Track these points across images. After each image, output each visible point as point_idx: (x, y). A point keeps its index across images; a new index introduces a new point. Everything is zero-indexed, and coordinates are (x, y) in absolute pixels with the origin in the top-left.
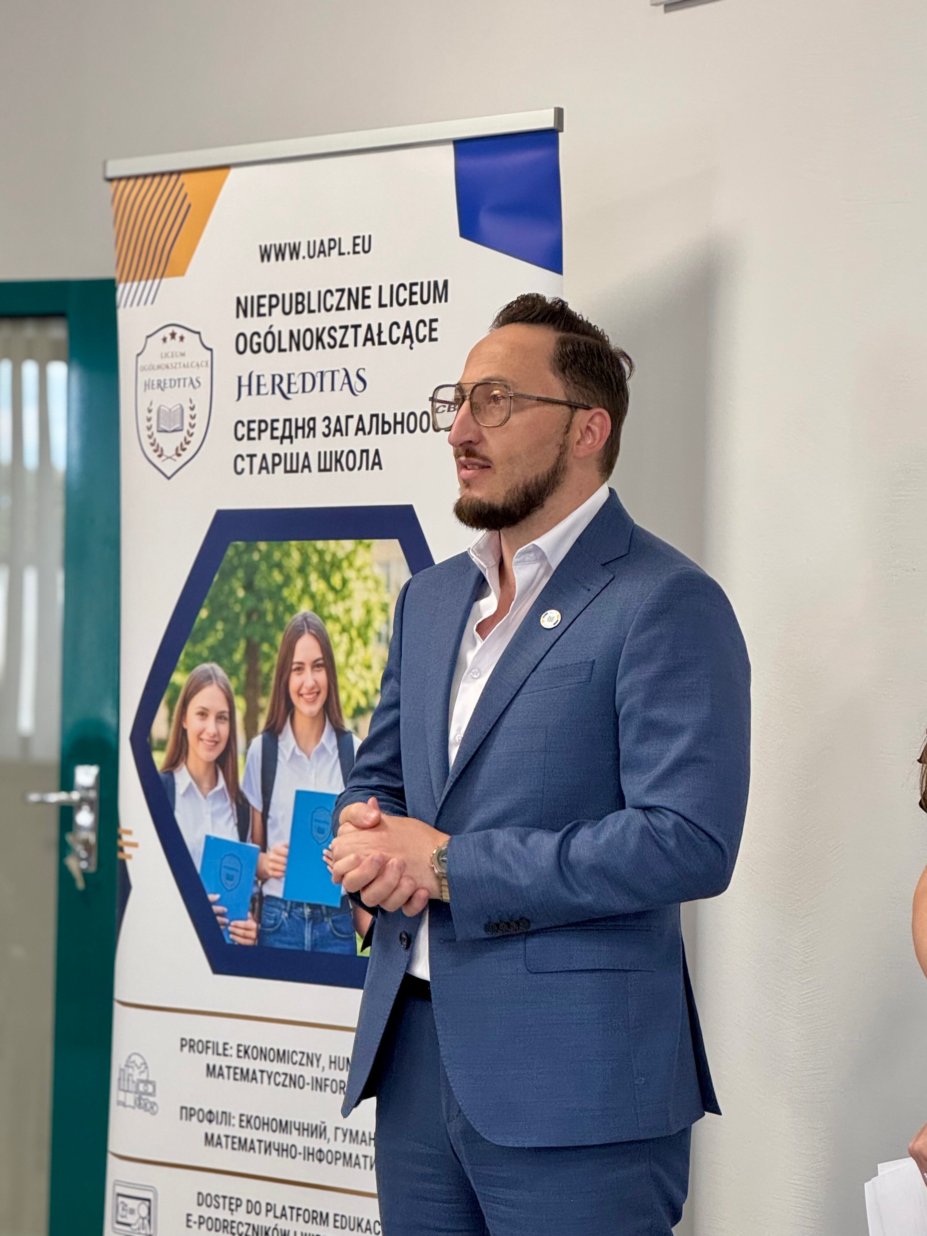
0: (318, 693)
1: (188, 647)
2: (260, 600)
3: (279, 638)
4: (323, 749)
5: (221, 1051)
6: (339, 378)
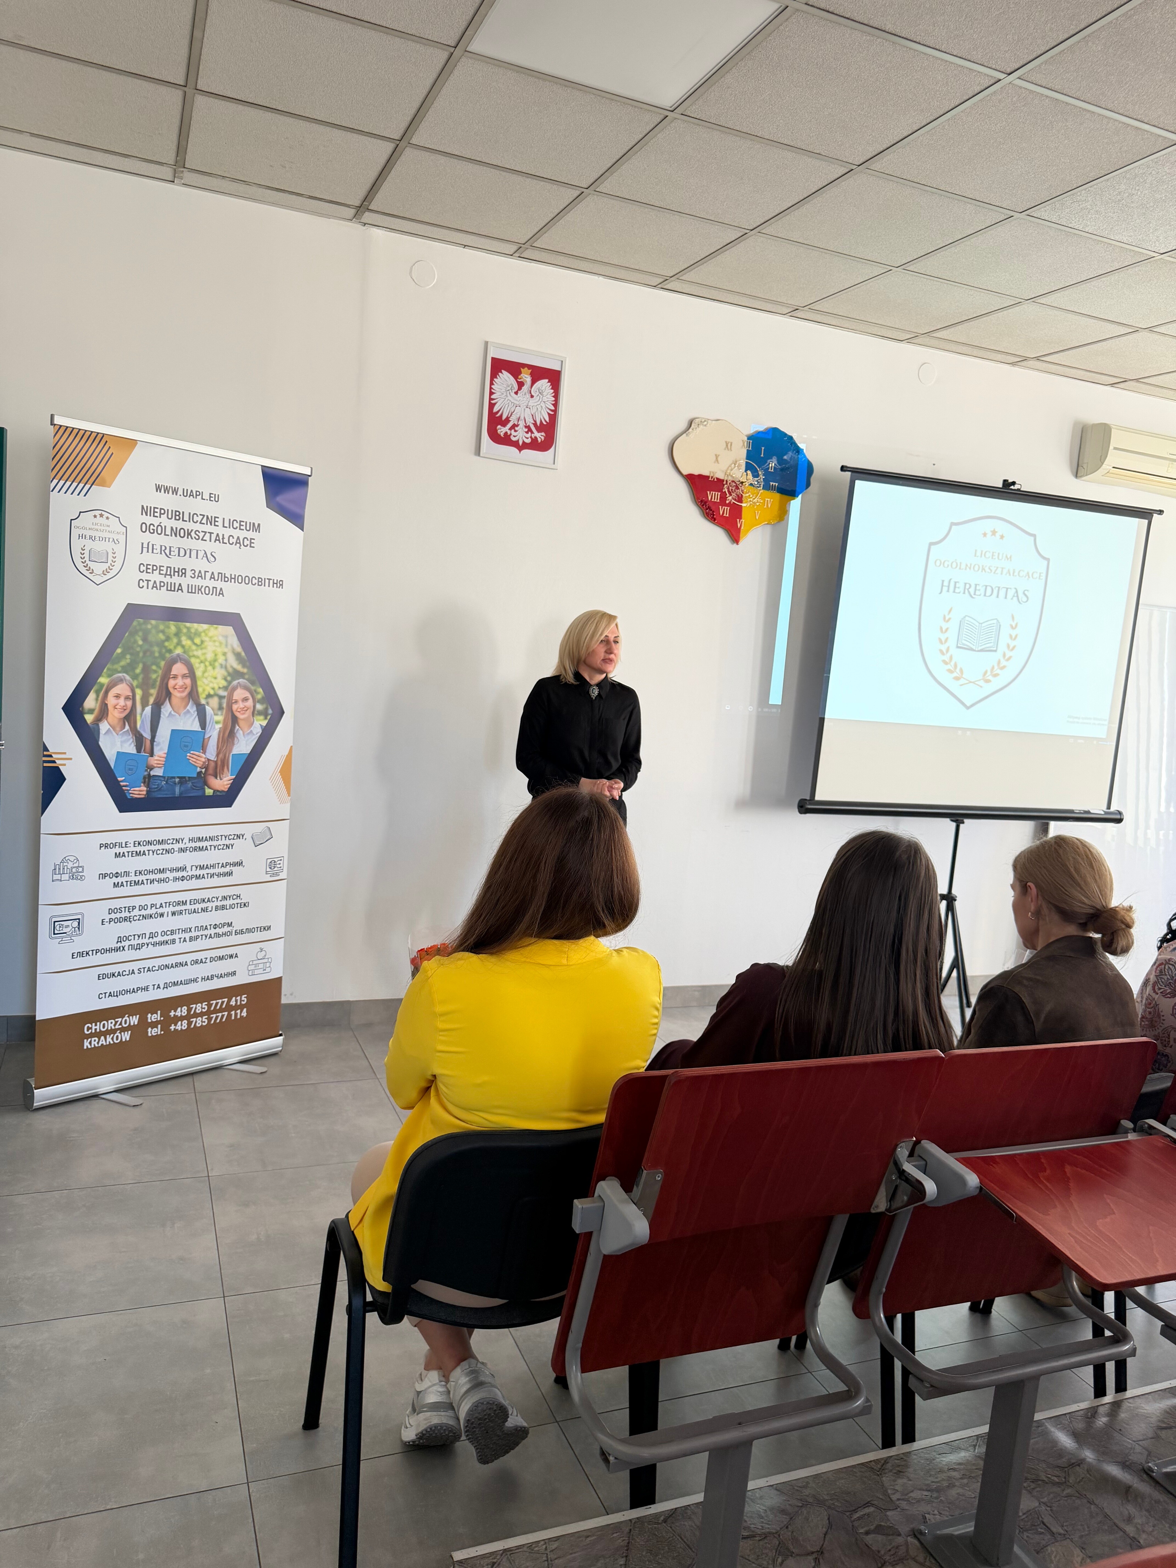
0: (186, 688)
1: (108, 666)
2: (151, 645)
3: (163, 663)
4: (188, 712)
5: (124, 845)
6: (201, 554)
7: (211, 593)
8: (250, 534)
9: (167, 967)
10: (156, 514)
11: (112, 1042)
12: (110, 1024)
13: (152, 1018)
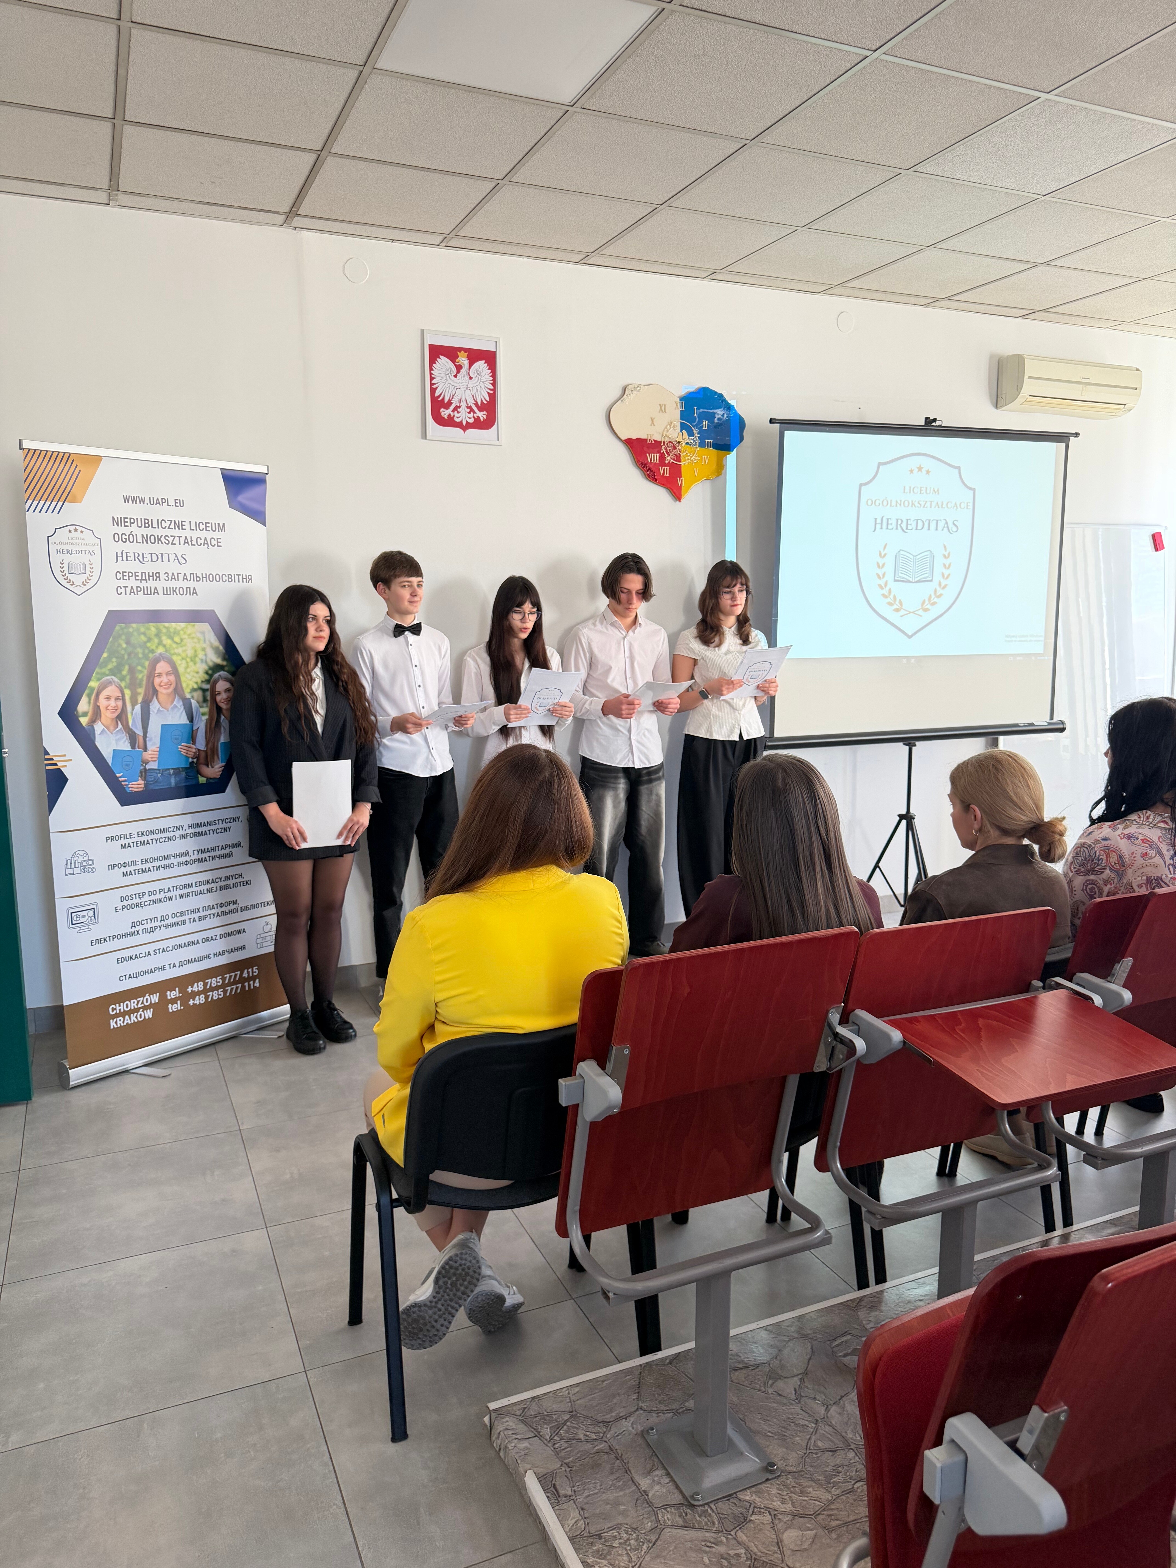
0: (171, 685)
2: (135, 648)
3: (147, 663)
4: (175, 706)
5: (128, 837)
6: (172, 557)
7: (185, 593)
8: (216, 535)
9: (180, 946)
10: (126, 524)
11: (136, 1021)
12: (133, 1004)
13: (171, 995)
